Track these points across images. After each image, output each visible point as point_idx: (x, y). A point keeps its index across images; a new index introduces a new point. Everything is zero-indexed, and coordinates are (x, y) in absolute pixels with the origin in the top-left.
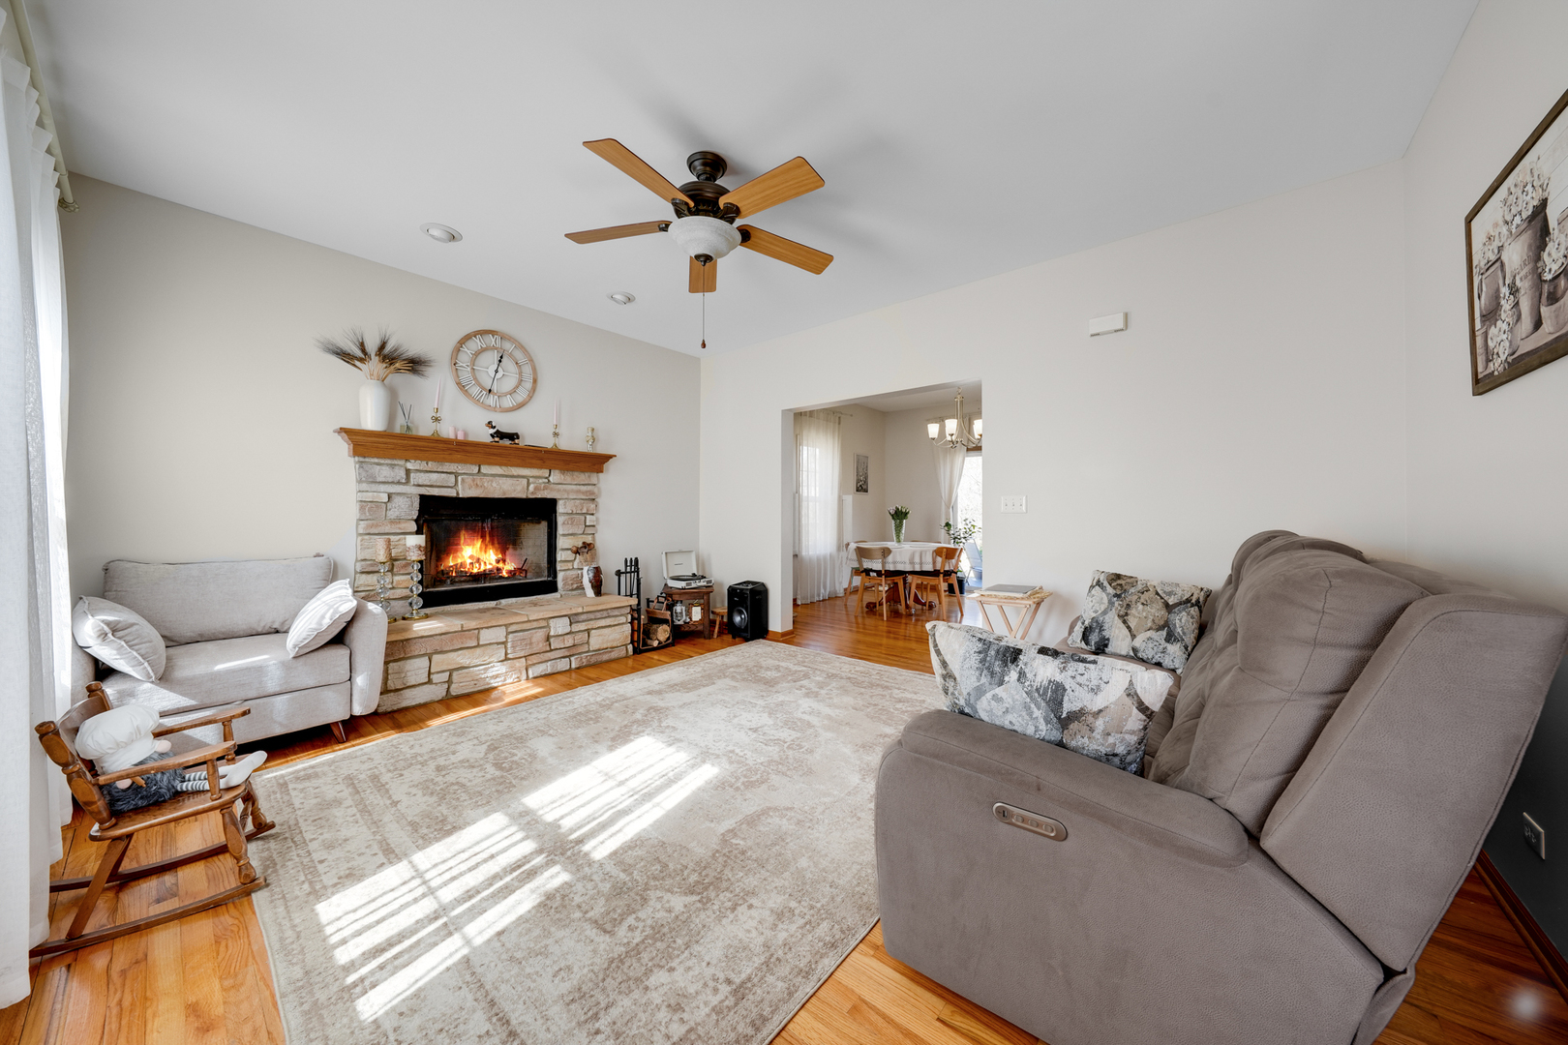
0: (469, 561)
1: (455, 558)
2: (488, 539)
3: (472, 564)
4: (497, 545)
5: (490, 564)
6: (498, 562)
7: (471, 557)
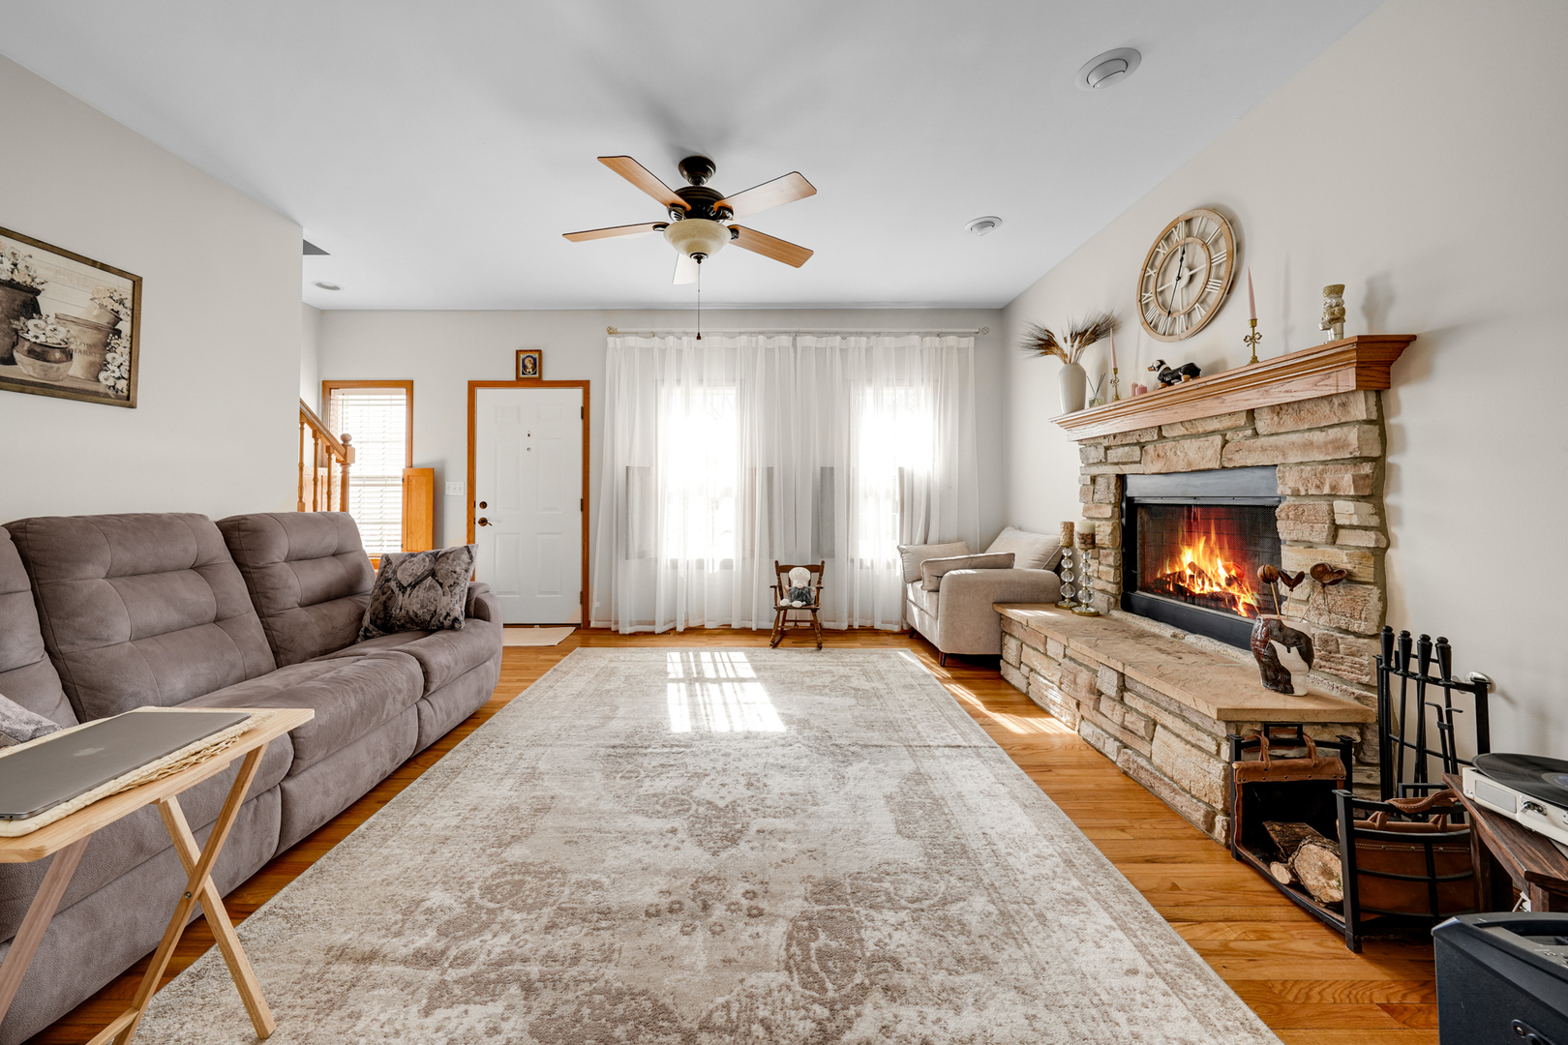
0: (1189, 572)
1: (1172, 565)
2: (1213, 537)
3: (1192, 577)
4: (1227, 552)
5: (1219, 585)
6: (1230, 581)
7: (1192, 566)
